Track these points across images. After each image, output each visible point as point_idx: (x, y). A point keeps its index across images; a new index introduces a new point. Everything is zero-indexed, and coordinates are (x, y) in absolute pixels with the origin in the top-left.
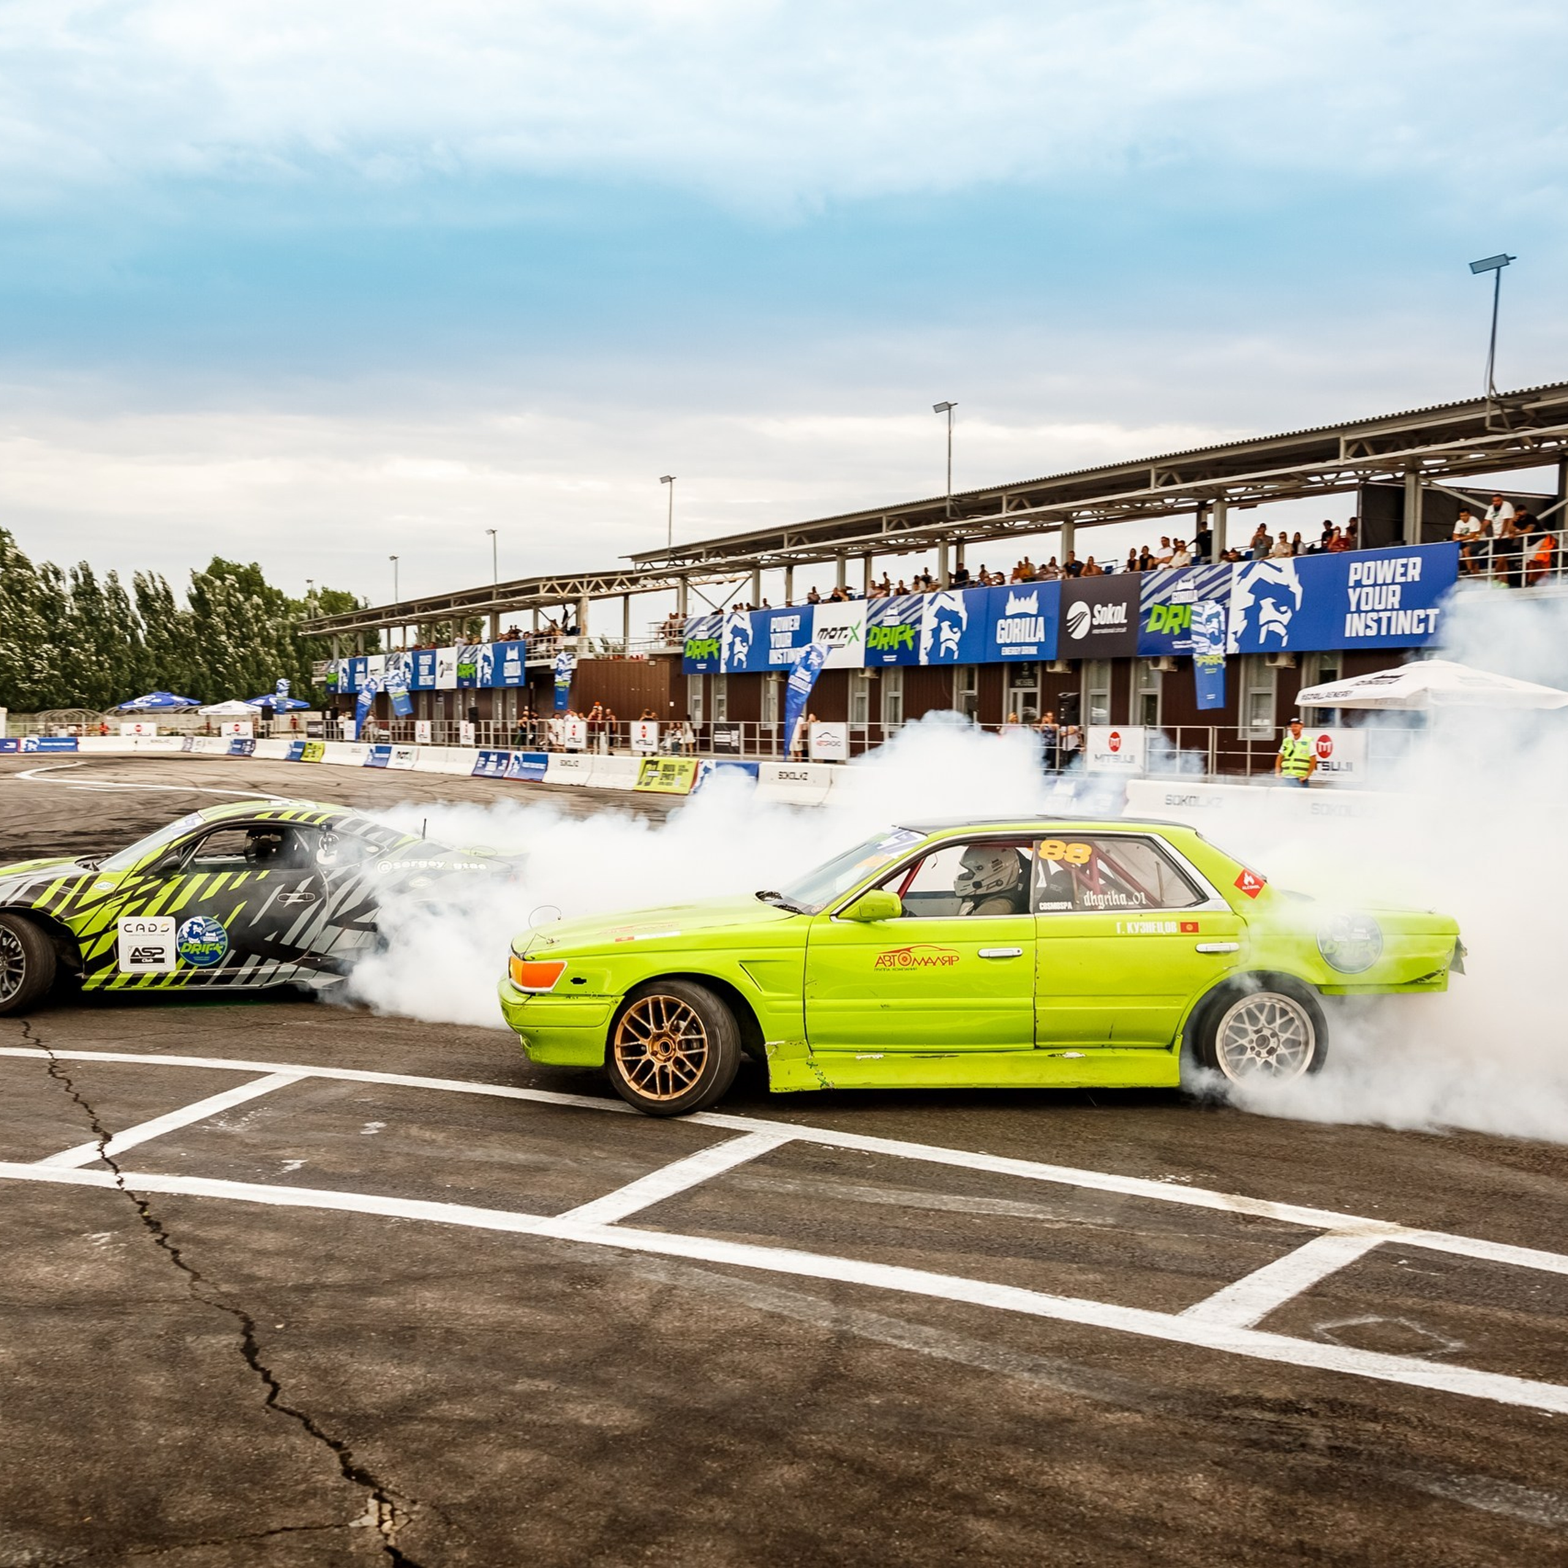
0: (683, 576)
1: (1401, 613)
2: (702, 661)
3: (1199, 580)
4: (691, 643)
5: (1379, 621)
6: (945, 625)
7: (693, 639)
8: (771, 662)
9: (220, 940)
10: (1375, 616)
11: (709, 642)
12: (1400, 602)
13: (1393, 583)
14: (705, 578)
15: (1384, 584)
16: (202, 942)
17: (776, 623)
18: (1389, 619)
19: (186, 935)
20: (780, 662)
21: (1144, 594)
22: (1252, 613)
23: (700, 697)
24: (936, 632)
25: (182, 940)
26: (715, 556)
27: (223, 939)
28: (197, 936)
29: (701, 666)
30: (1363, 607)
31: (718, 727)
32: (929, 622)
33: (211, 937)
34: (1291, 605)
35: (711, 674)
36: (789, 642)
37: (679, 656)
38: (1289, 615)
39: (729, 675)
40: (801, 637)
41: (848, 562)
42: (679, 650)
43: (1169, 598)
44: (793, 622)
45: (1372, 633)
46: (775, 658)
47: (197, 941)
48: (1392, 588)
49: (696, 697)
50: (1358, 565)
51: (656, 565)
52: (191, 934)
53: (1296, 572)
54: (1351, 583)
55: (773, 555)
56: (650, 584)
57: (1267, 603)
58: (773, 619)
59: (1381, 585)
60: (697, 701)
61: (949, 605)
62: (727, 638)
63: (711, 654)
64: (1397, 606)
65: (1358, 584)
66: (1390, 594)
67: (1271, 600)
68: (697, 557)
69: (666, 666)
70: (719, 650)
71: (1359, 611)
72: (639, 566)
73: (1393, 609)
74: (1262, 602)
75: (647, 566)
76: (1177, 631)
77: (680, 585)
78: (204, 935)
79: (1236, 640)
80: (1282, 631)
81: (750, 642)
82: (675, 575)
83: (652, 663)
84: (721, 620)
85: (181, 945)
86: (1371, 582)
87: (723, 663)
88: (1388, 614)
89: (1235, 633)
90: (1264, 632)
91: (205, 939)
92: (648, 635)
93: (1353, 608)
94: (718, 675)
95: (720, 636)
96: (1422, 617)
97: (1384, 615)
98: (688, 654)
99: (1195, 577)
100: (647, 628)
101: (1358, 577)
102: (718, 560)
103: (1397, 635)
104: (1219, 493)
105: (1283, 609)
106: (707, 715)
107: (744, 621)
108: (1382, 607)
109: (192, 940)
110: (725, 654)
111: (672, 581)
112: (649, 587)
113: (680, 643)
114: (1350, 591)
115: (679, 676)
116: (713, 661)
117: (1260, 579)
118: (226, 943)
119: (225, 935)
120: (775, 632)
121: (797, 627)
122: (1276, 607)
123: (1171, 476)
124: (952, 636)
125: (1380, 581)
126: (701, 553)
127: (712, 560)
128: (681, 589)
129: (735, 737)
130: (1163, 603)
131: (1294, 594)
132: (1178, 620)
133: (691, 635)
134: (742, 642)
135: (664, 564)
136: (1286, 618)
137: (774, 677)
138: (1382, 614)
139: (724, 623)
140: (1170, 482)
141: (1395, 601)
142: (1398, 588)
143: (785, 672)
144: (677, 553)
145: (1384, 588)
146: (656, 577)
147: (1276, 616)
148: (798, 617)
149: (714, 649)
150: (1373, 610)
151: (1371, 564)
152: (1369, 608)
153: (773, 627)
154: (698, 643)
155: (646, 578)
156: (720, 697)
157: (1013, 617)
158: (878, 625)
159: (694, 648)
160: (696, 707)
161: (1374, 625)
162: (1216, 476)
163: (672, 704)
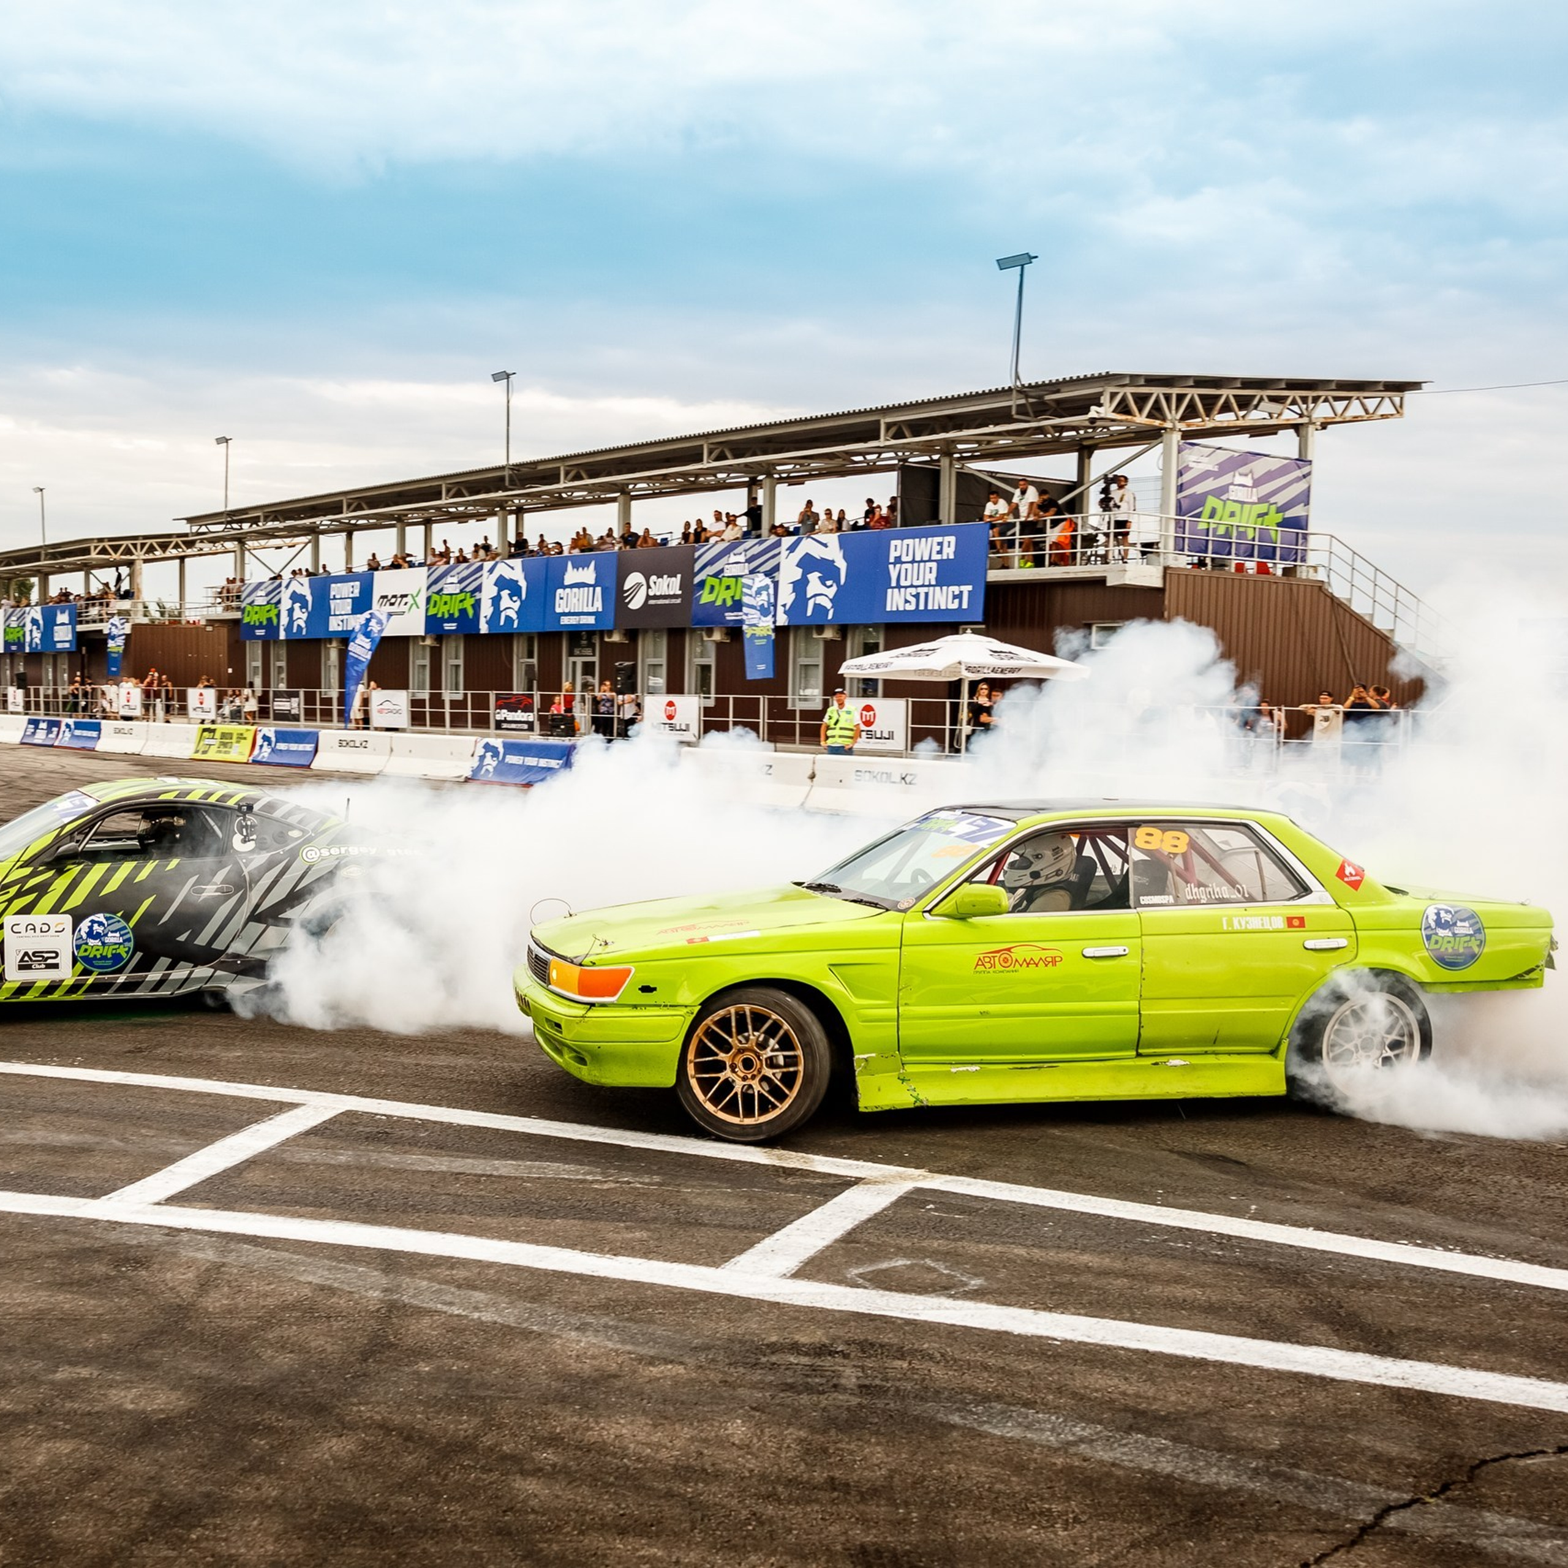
0: (241, 540)
1: (938, 589)
2: (261, 627)
3: (750, 554)
4: (249, 608)
5: (917, 596)
6: (505, 593)
7: (251, 604)
8: (331, 629)
9: (125, 941)
10: (913, 591)
11: (268, 607)
12: (937, 579)
13: (930, 560)
14: (263, 542)
15: (922, 561)
16: (104, 944)
17: (335, 589)
18: (927, 594)
19: (84, 936)
20: (340, 629)
21: (697, 566)
22: (800, 586)
23: (259, 664)
24: (496, 601)
25: (80, 942)
26: (273, 520)
27: (129, 940)
28: (98, 936)
29: (260, 632)
30: (903, 583)
31: (278, 695)
32: (489, 590)
33: (113, 938)
34: (837, 580)
35: (270, 639)
36: (349, 609)
37: (236, 622)
38: (834, 589)
39: (288, 641)
40: (362, 604)
41: (408, 529)
42: (237, 615)
43: (722, 571)
44: (353, 589)
45: (911, 607)
46: (334, 625)
47: (97, 942)
48: (929, 564)
49: (255, 664)
50: (898, 542)
51: (212, 528)
52: (91, 934)
53: (841, 548)
54: (892, 560)
55: (332, 521)
56: (207, 547)
57: (814, 577)
58: (333, 585)
59: (919, 562)
60: (256, 668)
61: (509, 574)
62: (286, 604)
63: (269, 620)
64: (933, 582)
65: (898, 560)
66: (928, 570)
67: (817, 574)
68: (255, 521)
69: (224, 632)
70: (278, 616)
71: (899, 586)
72: (195, 529)
73: (930, 585)
74: (810, 576)
75: (203, 529)
76: (729, 603)
77: (237, 549)
78: (106, 935)
79: (785, 612)
80: (828, 605)
81: (310, 608)
82: (232, 539)
83: (209, 629)
84: (280, 585)
85: (78, 947)
86: (910, 558)
87: (282, 629)
88: (926, 589)
89: (784, 606)
90: (811, 604)
91: (107, 940)
92: (204, 600)
93: (894, 584)
94: (277, 641)
95: (279, 602)
96: (957, 593)
97: (922, 590)
98: (246, 620)
99: (746, 551)
100: (204, 592)
101: (897, 554)
102: (277, 524)
103: (933, 610)
104: (768, 469)
105: (829, 583)
106: (266, 683)
107: (303, 587)
108: (920, 583)
109: (91, 942)
110: (284, 620)
111: (229, 545)
112: (206, 550)
113: (238, 609)
114: (891, 567)
115: (237, 641)
116: (271, 627)
117: (807, 554)
118: (131, 944)
119: (131, 935)
120: (335, 598)
121: (357, 594)
122: (823, 580)
123: (722, 452)
124: (511, 604)
125: (918, 558)
126: (258, 517)
127: (270, 525)
128: (238, 553)
129: (295, 705)
130: (716, 575)
131: (838, 569)
132: (730, 593)
133: (249, 600)
134: (301, 608)
135: (221, 527)
136: (832, 592)
137: (334, 644)
138: (920, 590)
139: (283, 588)
140: (722, 457)
141: (932, 577)
142: (934, 565)
143: (345, 639)
144: (234, 516)
145: (922, 564)
146: (213, 541)
147: (822, 589)
148: (358, 584)
149: (273, 614)
150: (912, 586)
151: (910, 541)
152: (908, 583)
153: (332, 593)
154: (256, 609)
155: (202, 541)
156: (279, 664)
157: (571, 586)
158: (438, 593)
159: (252, 613)
160: (255, 673)
161: (913, 600)
162: (765, 452)
163: (230, 671)
